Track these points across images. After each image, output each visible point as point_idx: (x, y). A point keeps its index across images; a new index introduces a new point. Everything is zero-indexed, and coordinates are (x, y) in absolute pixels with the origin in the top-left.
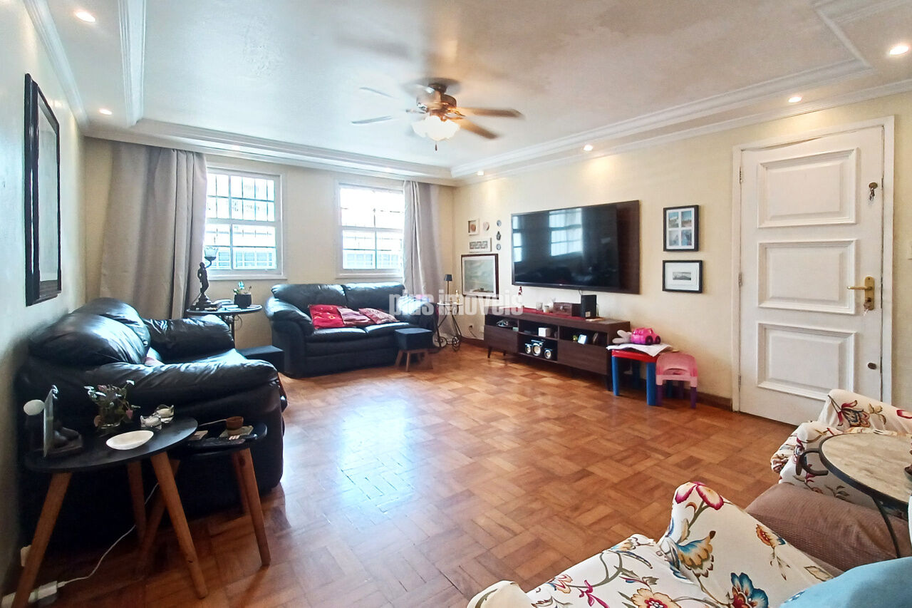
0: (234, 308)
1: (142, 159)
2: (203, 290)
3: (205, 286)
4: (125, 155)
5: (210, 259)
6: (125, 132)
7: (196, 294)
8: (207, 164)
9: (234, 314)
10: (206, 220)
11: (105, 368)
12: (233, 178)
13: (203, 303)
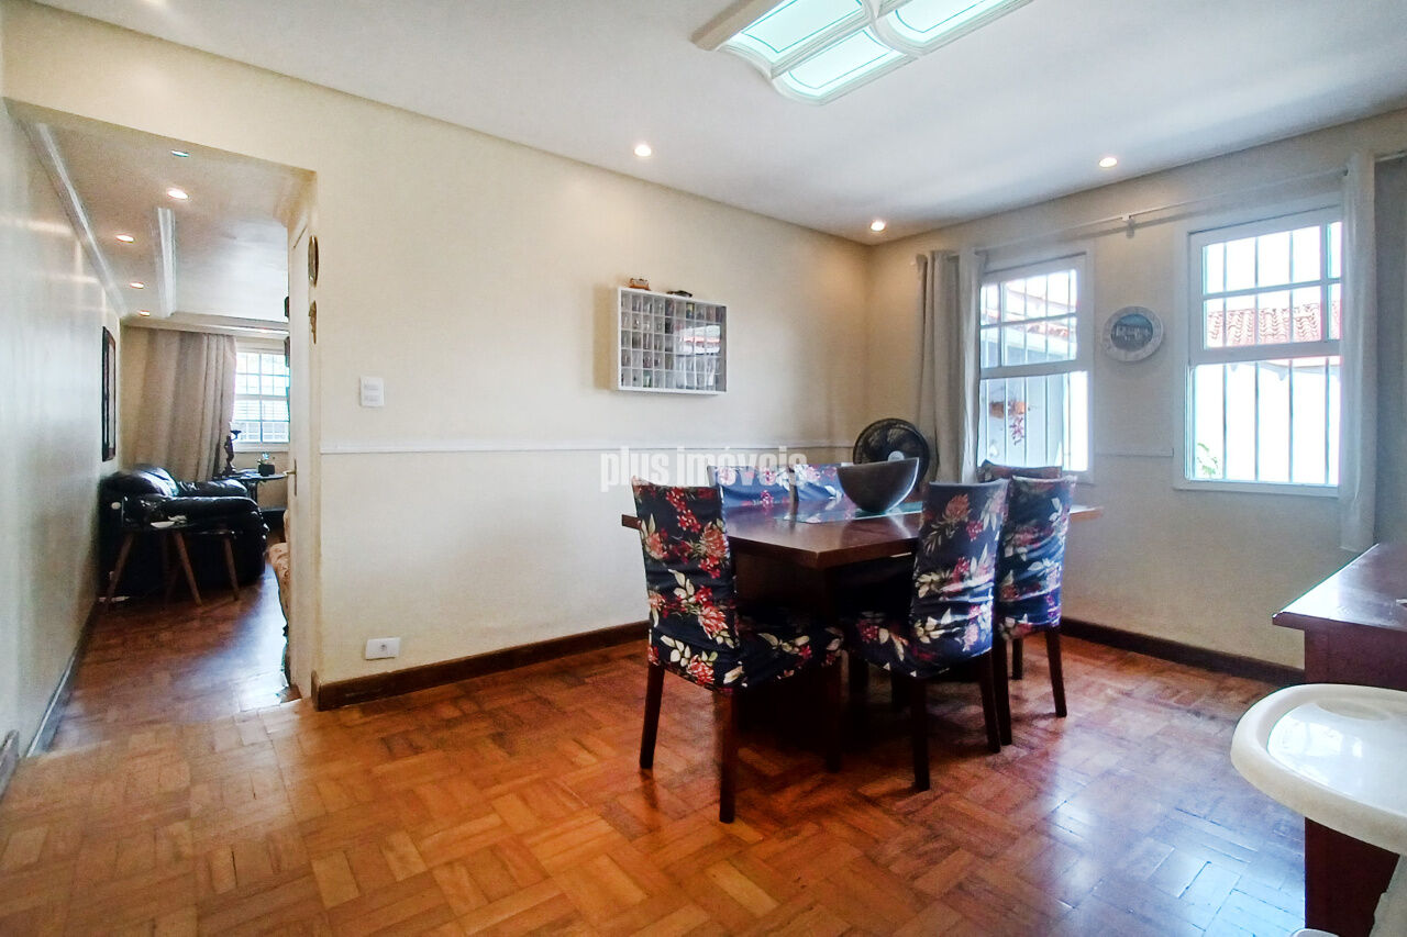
0: (258, 476)
1: (175, 343)
2: (229, 459)
3: (231, 456)
4: (161, 341)
5: (236, 433)
6: (162, 322)
7: (223, 463)
8: (236, 344)
9: (257, 480)
10: (235, 397)
11: (150, 495)
12: (263, 355)
13: (229, 473)
